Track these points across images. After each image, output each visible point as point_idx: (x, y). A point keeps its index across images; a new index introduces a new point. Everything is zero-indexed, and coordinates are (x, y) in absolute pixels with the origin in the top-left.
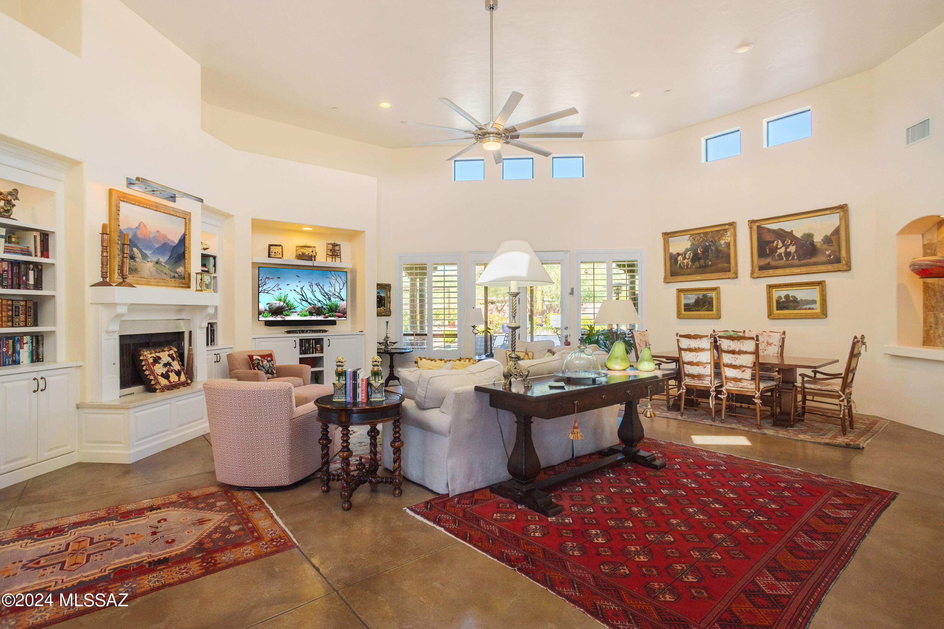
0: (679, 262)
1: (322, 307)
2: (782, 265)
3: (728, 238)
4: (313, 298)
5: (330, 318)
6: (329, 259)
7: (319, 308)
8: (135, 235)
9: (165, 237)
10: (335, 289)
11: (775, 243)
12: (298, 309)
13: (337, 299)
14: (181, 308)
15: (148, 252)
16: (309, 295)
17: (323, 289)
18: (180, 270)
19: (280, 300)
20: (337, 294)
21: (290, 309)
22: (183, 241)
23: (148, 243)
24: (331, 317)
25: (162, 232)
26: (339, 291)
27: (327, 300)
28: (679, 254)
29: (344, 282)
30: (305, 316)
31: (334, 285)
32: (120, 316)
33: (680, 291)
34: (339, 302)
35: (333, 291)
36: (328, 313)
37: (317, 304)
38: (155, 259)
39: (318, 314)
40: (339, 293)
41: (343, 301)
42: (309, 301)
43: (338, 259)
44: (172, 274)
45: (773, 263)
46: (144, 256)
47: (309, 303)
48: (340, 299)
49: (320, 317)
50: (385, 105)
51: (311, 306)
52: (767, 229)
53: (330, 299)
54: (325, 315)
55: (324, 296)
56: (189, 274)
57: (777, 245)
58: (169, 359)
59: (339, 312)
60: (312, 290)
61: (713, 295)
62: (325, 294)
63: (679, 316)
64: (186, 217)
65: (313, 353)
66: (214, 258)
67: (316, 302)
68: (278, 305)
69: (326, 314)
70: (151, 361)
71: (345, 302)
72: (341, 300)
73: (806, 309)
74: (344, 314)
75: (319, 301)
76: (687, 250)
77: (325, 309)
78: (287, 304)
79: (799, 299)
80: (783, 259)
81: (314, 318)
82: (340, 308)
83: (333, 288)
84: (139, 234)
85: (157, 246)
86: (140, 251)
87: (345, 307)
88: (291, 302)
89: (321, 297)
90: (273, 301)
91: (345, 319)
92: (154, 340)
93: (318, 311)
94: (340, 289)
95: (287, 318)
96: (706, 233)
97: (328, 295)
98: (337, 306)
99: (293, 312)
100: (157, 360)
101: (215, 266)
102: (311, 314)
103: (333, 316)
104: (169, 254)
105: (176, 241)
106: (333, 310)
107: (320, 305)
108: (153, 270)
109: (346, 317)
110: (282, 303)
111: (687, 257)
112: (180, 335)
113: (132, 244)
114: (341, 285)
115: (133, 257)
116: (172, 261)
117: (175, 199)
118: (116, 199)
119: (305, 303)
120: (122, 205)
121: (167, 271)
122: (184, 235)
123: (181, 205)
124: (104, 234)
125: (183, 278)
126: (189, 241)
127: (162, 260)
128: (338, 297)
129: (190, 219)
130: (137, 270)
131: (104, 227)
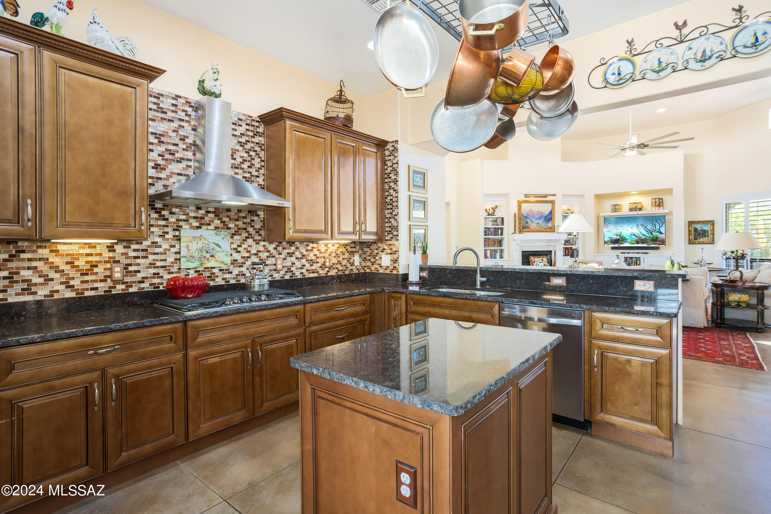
1: (646, 238)
4: (639, 233)
5: (652, 245)
6: (654, 208)
7: (644, 239)
8: (528, 214)
9: (542, 213)
10: (656, 227)
12: (629, 240)
13: (657, 233)
14: (549, 241)
15: (533, 220)
16: (637, 232)
17: (647, 228)
18: (550, 225)
19: (617, 235)
20: (657, 230)
21: (623, 240)
22: (551, 213)
23: (534, 216)
25: (540, 211)
29: (663, 222)
30: (633, 244)
31: (655, 224)
32: (519, 244)
34: (659, 235)
35: (654, 229)
36: (651, 242)
38: (537, 222)
39: (643, 243)
40: (659, 230)
41: (662, 234)
42: (637, 235)
43: (661, 208)
44: (545, 227)
46: (532, 221)
47: (637, 237)
48: (660, 233)
51: (637, 238)
53: (651, 233)
54: (648, 243)
55: (647, 232)
56: (554, 226)
59: (659, 241)
60: (639, 229)
64: (552, 202)
67: (641, 236)
68: (616, 238)
70: (533, 261)
71: (664, 235)
74: (663, 243)
75: (644, 235)
77: (648, 240)
78: (622, 238)
81: (640, 245)
82: (660, 239)
83: (654, 226)
84: (530, 213)
85: (538, 217)
86: (530, 220)
87: (664, 238)
88: (624, 236)
89: (645, 233)
90: (613, 236)
91: (665, 246)
92: (538, 253)
93: (643, 241)
94: (660, 227)
95: (622, 245)
98: (657, 238)
99: (625, 242)
102: (638, 243)
103: (654, 244)
104: (543, 219)
105: (547, 213)
106: (655, 240)
107: (644, 237)
108: (536, 226)
110: (618, 237)
112: (550, 252)
113: (526, 217)
114: (661, 224)
115: (527, 223)
116: (545, 222)
117: (546, 197)
118: (520, 204)
119: (633, 237)
120: (523, 205)
121: (543, 226)
122: (552, 210)
123: (549, 198)
124: (515, 216)
125: (551, 228)
126: (554, 212)
127: (540, 222)
128: (658, 232)
129: (554, 203)
130: (528, 227)
131: (515, 214)
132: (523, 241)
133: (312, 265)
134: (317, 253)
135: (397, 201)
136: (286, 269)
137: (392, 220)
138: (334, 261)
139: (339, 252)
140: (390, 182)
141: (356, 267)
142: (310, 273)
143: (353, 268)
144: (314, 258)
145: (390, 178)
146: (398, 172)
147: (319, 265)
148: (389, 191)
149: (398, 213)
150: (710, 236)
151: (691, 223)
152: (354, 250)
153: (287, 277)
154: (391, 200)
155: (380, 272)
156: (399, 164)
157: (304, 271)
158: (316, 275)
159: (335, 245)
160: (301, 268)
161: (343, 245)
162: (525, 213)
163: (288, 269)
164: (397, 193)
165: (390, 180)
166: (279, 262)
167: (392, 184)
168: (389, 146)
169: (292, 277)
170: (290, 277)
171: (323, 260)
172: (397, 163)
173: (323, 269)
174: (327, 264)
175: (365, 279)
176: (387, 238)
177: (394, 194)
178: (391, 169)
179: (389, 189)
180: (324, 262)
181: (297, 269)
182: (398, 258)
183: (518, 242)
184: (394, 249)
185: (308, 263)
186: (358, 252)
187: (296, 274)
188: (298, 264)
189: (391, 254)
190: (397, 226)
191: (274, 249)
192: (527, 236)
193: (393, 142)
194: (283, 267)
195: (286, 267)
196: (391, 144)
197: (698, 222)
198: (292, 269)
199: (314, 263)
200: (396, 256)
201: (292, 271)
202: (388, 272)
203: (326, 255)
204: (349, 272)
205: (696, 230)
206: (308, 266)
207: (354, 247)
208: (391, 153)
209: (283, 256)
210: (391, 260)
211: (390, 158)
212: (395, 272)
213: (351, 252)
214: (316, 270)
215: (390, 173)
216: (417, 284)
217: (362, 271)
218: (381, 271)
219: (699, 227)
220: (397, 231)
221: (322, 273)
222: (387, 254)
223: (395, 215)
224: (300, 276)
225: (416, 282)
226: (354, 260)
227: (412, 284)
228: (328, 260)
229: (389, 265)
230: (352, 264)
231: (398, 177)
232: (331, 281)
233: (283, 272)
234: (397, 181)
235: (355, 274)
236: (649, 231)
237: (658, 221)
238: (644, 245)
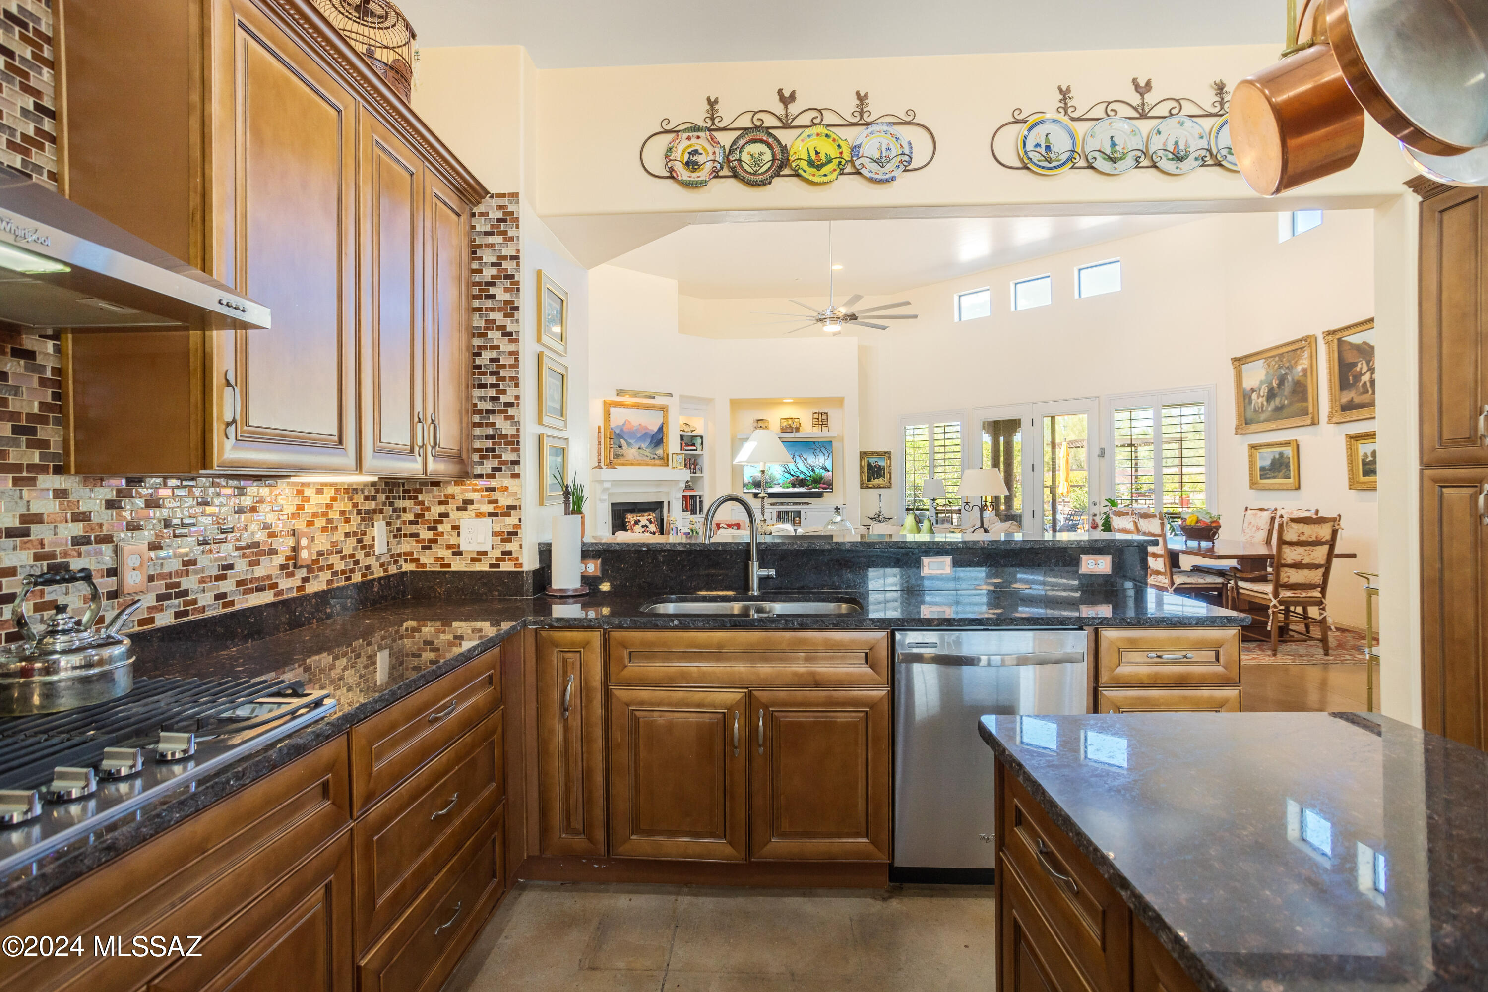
0: (1253, 402)
1: (806, 478)
2: (1367, 401)
3: (1304, 363)
4: (796, 470)
5: (814, 490)
6: (816, 429)
7: (802, 480)
8: (622, 430)
9: (646, 428)
10: (819, 460)
11: (1359, 365)
12: (781, 482)
13: (821, 470)
14: (659, 483)
15: (632, 441)
16: (792, 467)
17: (806, 461)
18: (660, 452)
20: (821, 465)
21: (772, 482)
22: (661, 429)
23: (632, 434)
25: (644, 424)
26: (823, 462)
27: (811, 472)
28: (1253, 390)
29: (829, 452)
30: (788, 487)
31: (818, 455)
32: (607, 489)
33: (1253, 447)
34: (823, 473)
35: (817, 462)
36: (812, 485)
37: (800, 476)
38: (638, 445)
39: (802, 486)
40: (824, 464)
41: (828, 472)
42: (792, 473)
43: (825, 429)
44: (652, 456)
45: (1358, 400)
46: (629, 444)
47: (792, 475)
50: (837, 267)
51: (793, 478)
52: (1350, 344)
53: (813, 470)
54: (808, 487)
55: (807, 467)
56: (668, 455)
57: (1361, 368)
58: (647, 523)
59: (823, 484)
60: (795, 462)
61: (1288, 452)
62: (809, 466)
63: (1253, 484)
64: (664, 409)
66: (702, 437)
67: (799, 474)
69: (809, 485)
70: (633, 522)
71: (830, 473)
72: (826, 471)
74: (829, 486)
75: (802, 473)
76: (1262, 383)
77: (808, 480)
78: (770, 477)
80: (1368, 392)
81: (797, 490)
82: (825, 479)
83: (817, 459)
84: (625, 429)
85: (639, 435)
86: (626, 440)
87: (831, 478)
88: (773, 475)
89: (804, 469)
90: (757, 474)
91: (832, 490)
92: (639, 507)
93: (801, 483)
94: (825, 460)
95: (770, 491)
96: (1282, 354)
97: (812, 467)
98: (821, 477)
99: (775, 484)
100: (637, 522)
101: (702, 444)
102: (794, 485)
103: (816, 488)
104: (649, 440)
105: (656, 430)
106: (817, 481)
107: (803, 476)
108: (636, 454)
111: (1262, 394)
112: (660, 505)
113: (619, 436)
114: (826, 455)
115: (620, 447)
116: (653, 446)
117: (654, 398)
118: (608, 406)
119: (787, 475)
120: (612, 410)
121: (648, 454)
122: (663, 423)
123: (659, 401)
124: (599, 432)
125: (662, 458)
126: (667, 428)
127: (643, 446)
128: (822, 468)
129: (667, 411)
130: (623, 455)
131: (599, 428)
132: (615, 483)
133: (258, 563)
134: (271, 518)
135: (515, 366)
136: (160, 586)
137: (499, 420)
138: (323, 542)
139: (334, 515)
140: (492, 309)
141: (378, 558)
142: (251, 591)
143: (372, 561)
144: (260, 536)
145: (493, 297)
146: (518, 283)
147: (279, 560)
148: (485, 335)
149: (517, 398)
150: (887, 475)
151: (863, 454)
152: (373, 505)
153: (165, 619)
154: (492, 360)
155: (453, 569)
156: (521, 261)
157: (228, 586)
158: (267, 597)
159: (325, 490)
160: (219, 578)
161: (346, 491)
162: (617, 426)
163: (168, 586)
164: (516, 341)
165: (489, 303)
166: (130, 561)
167: (498, 317)
168: (488, 205)
169: (185, 613)
170: (178, 615)
171: (291, 542)
172: (516, 258)
173: (291, 575)
174: (304, 555)
175: (404, 593)
176: (478, 470)
177: (506, 346)
178: (494, 271)
179: (487, 328)
180: (294, 549)
181: (202, 581)
182: (519, 526)
183: (606, 485)
184: (505, 501)
185: (244, 556)
186: (381, 512)
187: (200, 604)
188: (208, 564)
189: (491, 515)
190: (517, 436)
191: (110, 505)
192: (622, 473)
193: (503, 196)
194: (151, 579)
195: (161, 576)
196: (495, 202)
197: (873, 454)
198: (188, 583)
199: (264, 553)
200: (510, 522)
201: (185, 593)
202: (483, 567)
203: (300, 525)
204: (363, 576)
205: (869, 465)
206: (241, 567)
207: (374, 498)
208: (492, 226)
209: (147, 535)
210: (495, 534)
211: (490, 240)
212: (507, 567)
213: (367, 512)
214: (269, 577)
215: (492, 284)
216: (576, 597)
217: (393, 570)
218: (458, 565)
219: (872, 460)
220: (517, 450)
221: (288, 585)
222: (479, 515)
223: (511, 405)
224: (215, 611)
225: (575, 590)
226: (373, 539)
227: (564, 597)
228: (304, 542)
229: (487, 548)
230: (369, 550)
231: (518, 296)
232: (318, 611)
233: (149, 600)
234: (517, 309)
235: (380, 579)
237: (823, 449)
238: (804, 490)
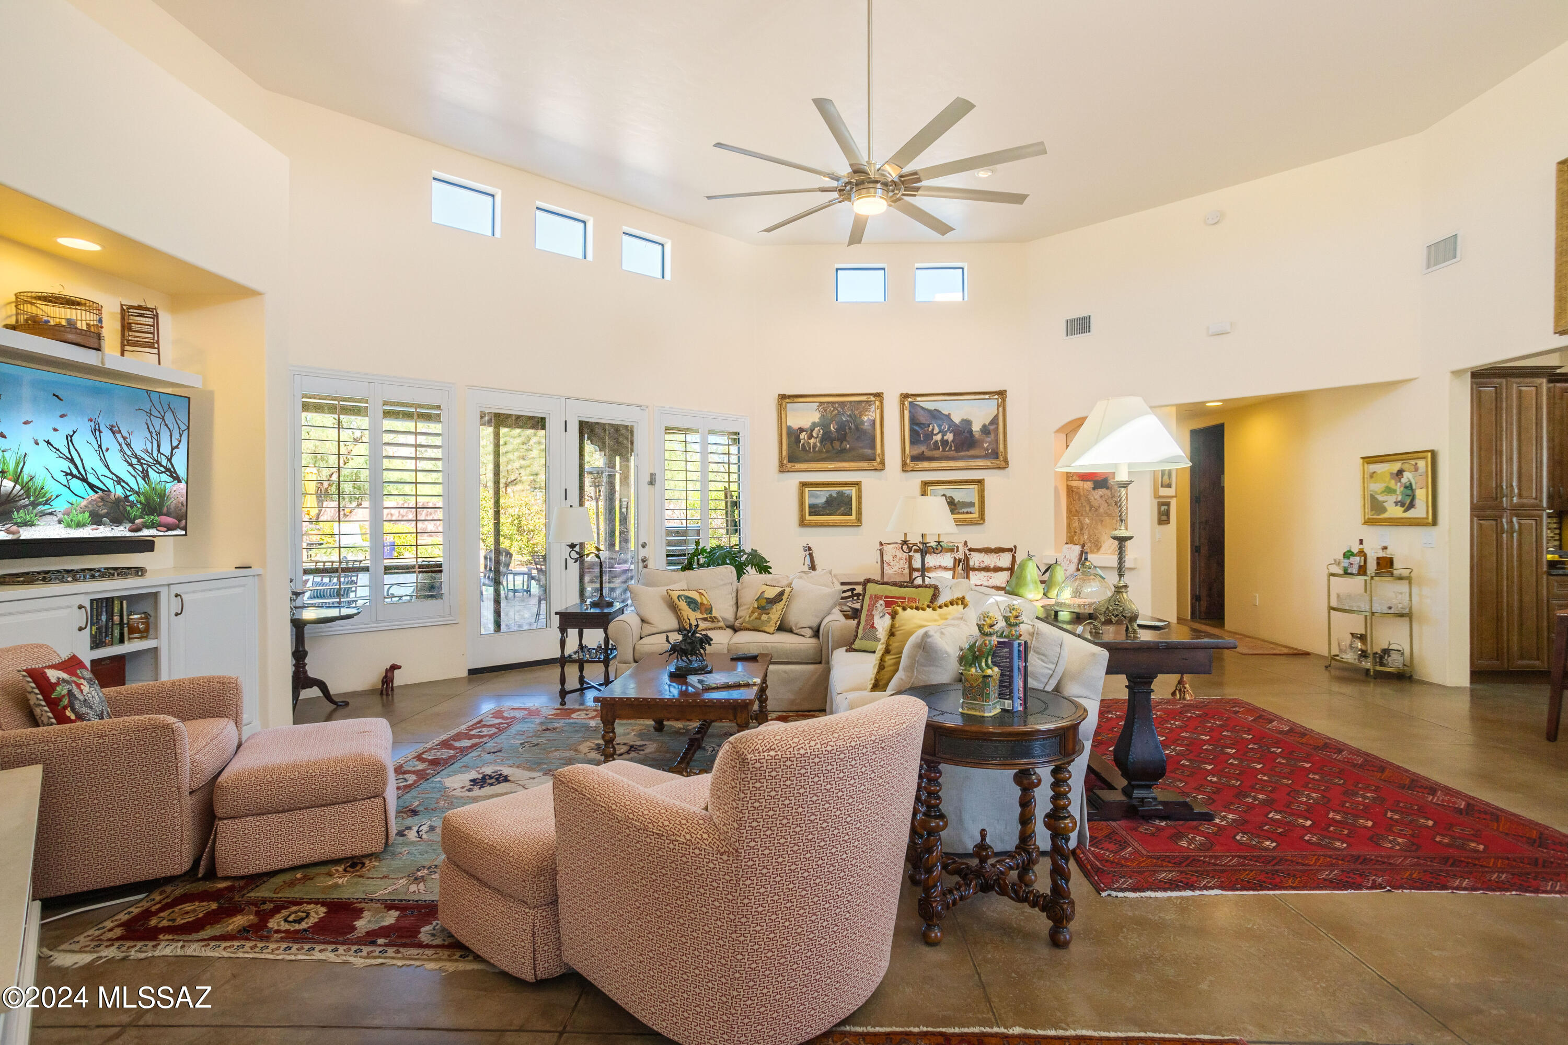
0: (802, 442)
1: (127, 497)
2: (938, 456)
3: (872, 414)
4: (102, 470)
5: (142, 532)
6: (132, 353)
7: (118, 501)
10: (159, 447)
11: (931, 427)
12: (58, 504)
13: (164, 477)
16: (91, 461)
17: (128, 445)
19: (2, 473)
20: (164, 462)
21: (33, 503)
24: (148, 527)
26: (168, 454)
27: (139, 479)
28: (801, 430)
29: (183, 427)
30: (78, 524)
31: (158, 434)
33: (804, 485)
34: (168, 486)
35: (155, 453)
36: (141, 517)
37: (112, 489)
39: (116, 521)
40: (169, 460)
41: (180, 481)
42: (92, 479)
43: (152, 355)
45: (928, 453)
47: (92, 486)
48: (171, 476)
49: (121, 528)
51: (96, 496)
52: (922, 408)
53: (146, 476)
54: (132, 522)
55: (131, 465)
57: (933, 430)
59: (168, 515)
60: (100, 446)
61: (853, 491)
62: (134, 461)
63: (802, 523)
65: (122, 641)
67: (110, 484)
69: (135, 518)
71: (183, 485)
72: (174, 479)
73: (963, 513)
74: (180, 521)
75: (119, 481)
76: (814, 425)
77: (132, 505)
78: (26, 487)
79: (956, 501)
80: (939, 448)
81: (104, 531)
82: (172, 503)
83: (155, 443)
87: (183, 499)
88: (37, 481)
89: (122, 470)
91: (183, 533)
93: (115, 510)
94: (173, 449)
95: (26, 533)
96: (843, 403)
97: (141, 464)
98: (163, 496)
99: (42, 513)
102: (96, 520)
103: (150, 524)
106: (153, 506)
107: (119, 492)
109: (185, 529)
110: (8, 484)
111: (814, 434)
114: (176, 435)
119: (77, 485)
128: (167, 470)
236: (139, 461)
237: (169, 417)
238: (121, 531)
